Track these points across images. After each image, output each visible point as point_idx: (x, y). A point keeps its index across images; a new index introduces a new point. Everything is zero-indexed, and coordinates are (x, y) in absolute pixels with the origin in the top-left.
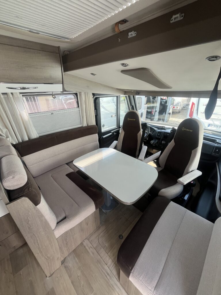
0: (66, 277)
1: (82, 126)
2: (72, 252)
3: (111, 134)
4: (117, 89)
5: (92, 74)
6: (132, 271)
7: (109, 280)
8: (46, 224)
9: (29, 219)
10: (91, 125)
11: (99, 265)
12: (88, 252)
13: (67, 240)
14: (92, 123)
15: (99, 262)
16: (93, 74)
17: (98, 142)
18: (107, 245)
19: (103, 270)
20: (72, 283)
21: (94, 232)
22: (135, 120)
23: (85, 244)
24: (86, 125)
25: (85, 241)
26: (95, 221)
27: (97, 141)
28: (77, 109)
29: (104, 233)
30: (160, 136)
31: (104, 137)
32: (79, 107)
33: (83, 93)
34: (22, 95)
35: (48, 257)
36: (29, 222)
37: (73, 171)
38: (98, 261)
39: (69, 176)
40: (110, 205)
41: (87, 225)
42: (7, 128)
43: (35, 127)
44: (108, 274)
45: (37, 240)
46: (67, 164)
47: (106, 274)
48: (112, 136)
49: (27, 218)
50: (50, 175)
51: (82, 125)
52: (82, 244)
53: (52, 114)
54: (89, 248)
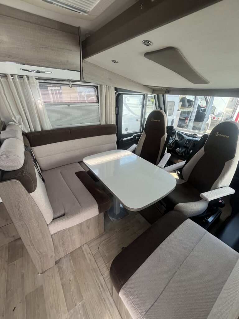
0: (58, 278)
1: (100, 124)
2: (69, 254)
3: (132, 137)
4: (144, 85)
5: (113, 61)
6: (123, 287)
7: (101, 292)
8: (39, 215)
9: (20, 205)
10: (110, 123)
11: (94, 274)
12: (85, 258)
13: (64, 240)
14: (111, 122)
16: (114, 61)
17: (116, 144)
18: (107, 255)
19: (97, 280)
20: (62, 285)
21: (95, 239)
22: (159, 121)
23: (83, 248)
24: (105, 124)
25: (84, 245)
26: (98, 227)
27: (114, 143)
28: (97, 105)
29: (107, 241)
30: (188, 145)
31: (124, 139)
32: (98, 102)
33: (104, 87)
34: (39, 82)
35: (40, 252)
36: (20, 209)
37: (84, 170)
38: (94, 269)
39: (79, 174)
40: (118, 213)
41: (89, 228)
42: (20, 115)
43: (49, 118)
44: (102, 286)
45: (29, 231)
46: (78, 162)
47: (100, 286)
48: (133, 140)
49: (18, 203)
50: (60, 171)
51: (100, 122)
52: (81, 247)
53: (69, 106)
54: (88, 254)
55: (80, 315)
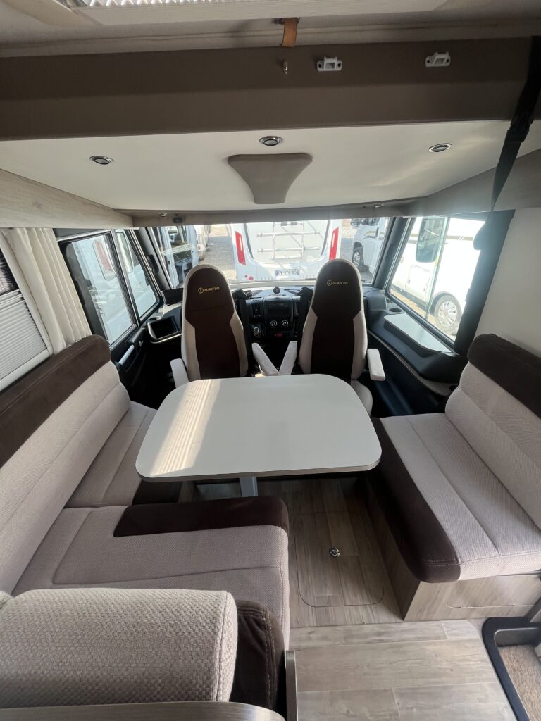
1: (51, 353)
3: (133, 347)
4: (115, 210)
5: (95, 159)
6: (460, 563)
11: (355, 641)
12: (315, 648)
15: (348, 636)
16: (99, 158)
17: (122, 384)
18: (329, 593)
19: (368, 640)
22: (217, 288)
24: (66, 345)
28: (13, 297)
31: (122, 362)
32: (17, 287)
37: (126, 507)
44: (379, 634)
46: (66, 506)
47: (378, 638)
51: (50, 348)
54: (309, 639)
55: (415, 710)
